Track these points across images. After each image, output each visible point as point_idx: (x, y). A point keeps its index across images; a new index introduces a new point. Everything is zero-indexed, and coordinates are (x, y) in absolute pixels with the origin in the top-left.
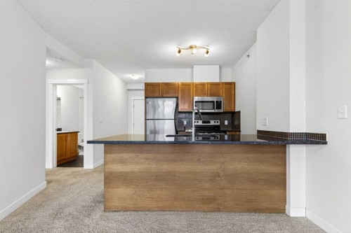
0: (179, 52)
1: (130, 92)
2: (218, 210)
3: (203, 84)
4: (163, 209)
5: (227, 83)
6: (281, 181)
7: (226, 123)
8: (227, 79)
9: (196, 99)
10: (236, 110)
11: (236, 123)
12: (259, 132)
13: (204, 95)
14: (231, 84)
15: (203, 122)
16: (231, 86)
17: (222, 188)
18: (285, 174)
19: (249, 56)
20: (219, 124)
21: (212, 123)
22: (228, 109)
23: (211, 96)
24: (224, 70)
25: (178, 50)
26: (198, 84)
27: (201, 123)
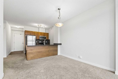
3: (42, 33)
5: (47, 33)
6: (57, 51)
7: (47, 42)
8: (47, 32)
9: (40, 36)
10: (49, 39)
11: (49, 42)
12: (54, 44)
13: (42, 35)
14: (48, 33)
16: (48, 34)
17: (49, 53)
22: (47, 39)
24: (46, 30)
25: (38, 25)
26: (40, 33)
27: (41, 42)
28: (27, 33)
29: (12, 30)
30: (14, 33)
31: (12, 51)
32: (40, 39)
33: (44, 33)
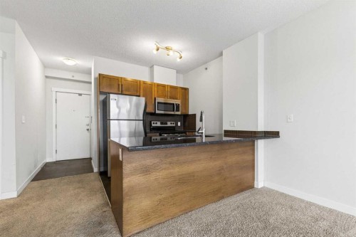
0: (158, 50)
1: (48, 80)
2: (222, 198)
3: (164, 86)
4: (186, 212)
7: (179, 124)
9: (158, 100)
10: (190, 113)
12: (226, 131)
13: (165, 96)
14: (185, 89)
15: (162, 123)
18: (254, 160)
19: (206, 69)
20: (174, 125)
21: (169, 124)
22: (184, 112)
23: (171, 98)
25: (156, 48)
26: (158, 85)
27: (159, 124)
28: (108, 86)
29: (47, 77)
30: (55, 89)
31: (49, 160)
32: (157, 112)
33: (172, 87)
